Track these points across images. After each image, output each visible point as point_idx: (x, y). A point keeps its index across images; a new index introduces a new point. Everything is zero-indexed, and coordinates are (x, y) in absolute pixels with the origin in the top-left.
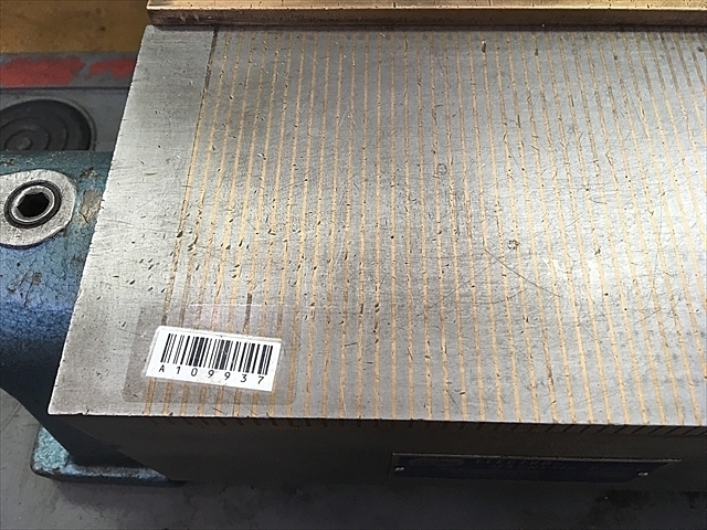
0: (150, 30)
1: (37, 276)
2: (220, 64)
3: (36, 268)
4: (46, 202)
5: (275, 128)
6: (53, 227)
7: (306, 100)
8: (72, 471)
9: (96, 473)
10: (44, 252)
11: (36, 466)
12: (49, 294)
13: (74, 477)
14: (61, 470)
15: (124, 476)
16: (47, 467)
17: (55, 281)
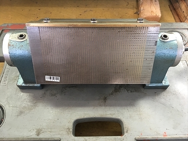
1: (22, 46)
3: (22, 45)
6: (25, 39)
8: (24, 85)
9: (28, 85)
10: (23, 43)
11: (18, 85)
12: (24, 48)
13: (24, 86)
14: (22, 85)
15: (32, 85)
16: (20, 84)
17: (25, 46)
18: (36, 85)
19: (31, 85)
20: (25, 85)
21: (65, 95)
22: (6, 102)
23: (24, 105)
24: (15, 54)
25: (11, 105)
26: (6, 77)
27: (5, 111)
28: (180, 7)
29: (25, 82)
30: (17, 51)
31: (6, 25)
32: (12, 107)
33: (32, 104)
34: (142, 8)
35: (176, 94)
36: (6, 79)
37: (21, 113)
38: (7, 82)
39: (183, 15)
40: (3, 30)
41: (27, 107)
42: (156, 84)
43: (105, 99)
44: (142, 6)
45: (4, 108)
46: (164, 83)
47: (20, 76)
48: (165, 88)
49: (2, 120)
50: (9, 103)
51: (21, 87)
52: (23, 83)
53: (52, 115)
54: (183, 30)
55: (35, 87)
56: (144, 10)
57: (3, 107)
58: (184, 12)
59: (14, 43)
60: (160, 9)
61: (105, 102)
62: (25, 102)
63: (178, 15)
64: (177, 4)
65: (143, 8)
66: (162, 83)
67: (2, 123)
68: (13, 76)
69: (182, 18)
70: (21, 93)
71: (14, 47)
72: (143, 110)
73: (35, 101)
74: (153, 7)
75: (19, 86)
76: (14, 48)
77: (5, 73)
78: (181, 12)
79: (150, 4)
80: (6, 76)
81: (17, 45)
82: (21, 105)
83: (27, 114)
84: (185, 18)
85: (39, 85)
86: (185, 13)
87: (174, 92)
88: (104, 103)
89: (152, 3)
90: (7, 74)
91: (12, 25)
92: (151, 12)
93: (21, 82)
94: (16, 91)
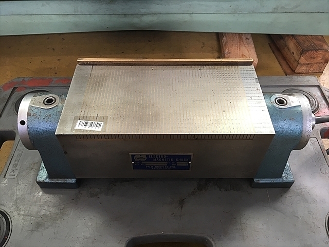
0: (78, 65)
1: (50, 115)
2: (93, 72)
3: (50, 114)
4: (53, 101)
5: (105, 85)
6: (54, 105)
7: (112, 79)
8: (48, 180)
9: (54, 181)
10: (52, 110)
11: (38, 180)
12: (52, 120)
13: (48, 183)
14: (45, 181)
15: (62, 182)
16: (41, 180)
17: (54, 116)
18: (68, 181)
19: (60, 181)
20: (50, 181)
21: (113, 195)
22: (14, 207)
23: (43, 212)
24: (37, 128)
25: (22, 213)
26: (17, 165)
27: (10, 222)
28: (286, 45)
29: (50, 176)
30: (42, 123)
31: (21, 79)
32: (23, 215)
33: (57, 211)
34: (227, 51)
35: (302, 193)
36: (17, 168)
37: (38, 226)
38: (16, 173)
39: (293, 59)
40: (15, 88)
41: (50, 215)
42: (272, 180)
43: (182, 203)
44: (226, 48)
45: (9, 218)
46: (285, 177)
47: (43, 165)
48: (287, 186)
49: (6, 237)
50: (18, 209)
51: (43, 185)
52: (47, 178)
53: (90, 229)
54: (309, 88)
55: (67, 183)
56: (229, 53)
57: (8, 216)
58: (293, 53)
59: (36, 110)
60: (256, 51)
61: (182, 207)
62: (46, 207)
63: (285, 59)
64: (282, 41)
65: (229, 50)
66: (281, 177)
67: (6, 242)
68: (28, 163)
69: (292, 62)
70: (39, 192)
71: (36, 118)
72: (247, 222)
73: (63, 206)
74: (244, 48)
75: (39, 183)
76: (36, 120)
77: (15, 158)
78: (289, 53)
79: (239, 43)
80: (16, 162)
81: (42, 114)
82: (39, 212)
83: (48, 228)
84: (296, 64)
85: (73, 181)
86: (295, 55)
87: (299, 191)
88: (180, 209)
89: (242, 42)
90: (18, 159)
91: (30, 79)
92: (241, 56)
93: (43, 175)
94: (32, 188)
